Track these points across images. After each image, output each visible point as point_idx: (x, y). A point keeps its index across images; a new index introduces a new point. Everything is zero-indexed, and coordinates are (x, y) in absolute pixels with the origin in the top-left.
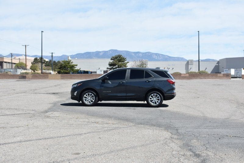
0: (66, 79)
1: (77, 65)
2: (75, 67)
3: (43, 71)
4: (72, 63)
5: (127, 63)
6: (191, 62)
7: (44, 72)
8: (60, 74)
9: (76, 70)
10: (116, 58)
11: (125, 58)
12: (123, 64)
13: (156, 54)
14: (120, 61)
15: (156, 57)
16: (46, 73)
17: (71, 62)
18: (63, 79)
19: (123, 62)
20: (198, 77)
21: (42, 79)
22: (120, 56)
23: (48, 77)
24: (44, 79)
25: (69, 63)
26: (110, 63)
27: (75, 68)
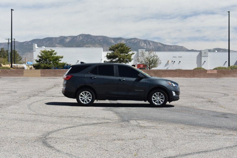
0: (48, 76)
1: (62, 57)
2: (60, 59)
3: (13, 64)
4: (55, 54)
5: (132, 55)
6: (205, 53)
7: (14, 66)
8: (40, 70)
9: (61, 63)
10: (117, 48)
11: (129, 48)
12: (126, 56)
13: (145, 41)
14: (122, 52)
15: (145, 45)
16: (17, 68)
17: (54, 52)
18: (44, 76)
19: (127, 53)
20: (230, 74)
21: (14, 76)
22: (122, 45)
23: (23, 74)
24: (17, 76)
25: (51, 54)
26: (109, 55)
27: (59, 61)
